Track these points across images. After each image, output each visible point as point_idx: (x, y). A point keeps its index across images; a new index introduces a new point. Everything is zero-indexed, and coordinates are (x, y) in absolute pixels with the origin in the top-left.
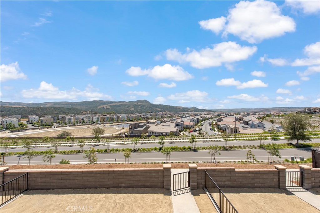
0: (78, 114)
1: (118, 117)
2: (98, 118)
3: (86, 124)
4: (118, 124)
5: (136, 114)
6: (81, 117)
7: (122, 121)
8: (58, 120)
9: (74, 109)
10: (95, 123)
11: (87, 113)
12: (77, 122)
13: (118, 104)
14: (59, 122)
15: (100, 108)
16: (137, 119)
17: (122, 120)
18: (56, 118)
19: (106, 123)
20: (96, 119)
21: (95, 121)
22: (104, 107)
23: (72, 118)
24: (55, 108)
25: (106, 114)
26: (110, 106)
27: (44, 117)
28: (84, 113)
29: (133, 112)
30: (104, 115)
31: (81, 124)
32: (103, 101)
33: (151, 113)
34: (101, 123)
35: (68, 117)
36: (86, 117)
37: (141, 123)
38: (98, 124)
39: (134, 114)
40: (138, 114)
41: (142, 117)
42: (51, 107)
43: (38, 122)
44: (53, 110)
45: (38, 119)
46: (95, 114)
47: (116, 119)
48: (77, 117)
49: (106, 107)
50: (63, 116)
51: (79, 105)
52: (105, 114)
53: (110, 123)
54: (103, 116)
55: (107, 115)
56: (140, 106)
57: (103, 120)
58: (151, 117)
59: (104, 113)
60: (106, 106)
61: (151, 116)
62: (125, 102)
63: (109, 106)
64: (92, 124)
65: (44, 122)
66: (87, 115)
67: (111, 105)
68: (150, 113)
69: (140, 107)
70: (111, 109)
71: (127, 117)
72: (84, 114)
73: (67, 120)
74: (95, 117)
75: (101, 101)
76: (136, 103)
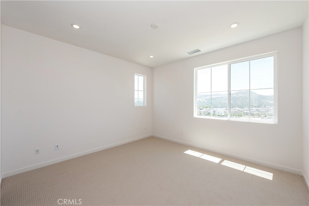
5: (235, 108)
7: (219, 115)
22: (200, 101)
25: (203, 108)
33: (259, 107)
39: (233, 108)
40: (239, 109)
41: (244, 113)
47: (213, 114)
52: (201, 108)
54: (200, 110)
55: (203, 109)
56: (240, 99)
57: (200, 114)
58: (258, 113)
60: (202, 99)
61: (257, 112)
63: (204, 99)
67: (206, 98)
68: (256, 107)
70: (206, 102)
76: (236, 96)
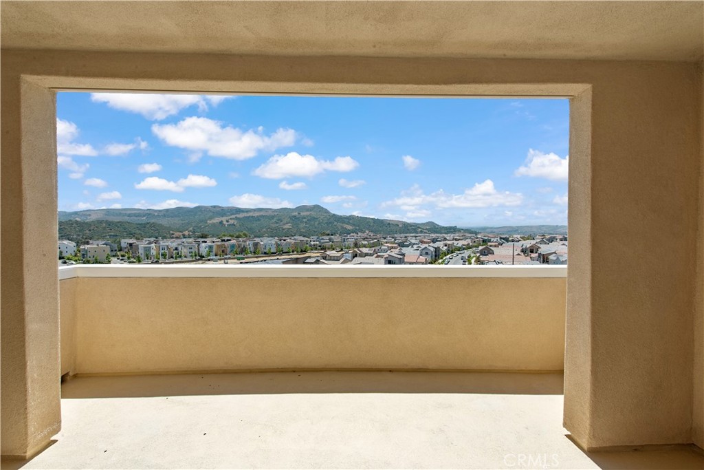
0: (164, 238)
1: (256, 245)
2: (211, 247)
3: (185, 259)
4: (256, 259)
5: (295, 237)
6: (172, 244)
7: (265, 253)
8: (120, 250)
9: (153, 225)
10: (203, 257)
11: (184, 235)
12: (164, 255)
13: (254, 215)
14: (122, 256)
15: (214, 225)
16: (299, 250)
17: (265, 251)
18: (115, 246)
19: (229, 258)
20: (207, 249)
21: (204, 254)
22: (221, 222)
23: (153, 245)
24: (109, 223)
25: (229, 238)
26: (236, 218)
27: (88, 243)
28: (177, 234)
29: (289, 234)
30: (223, 241)
31: (172, 260)
32: (220, 207)
33: (332, 235)
34: (218, 257)
35: (142, 245)
36: (185, 245)
37: (310, 257)
38: (212, 260)
39: (293, 238)
40: (302, 238)
41: (310, 246)
42: (100, 222)
43: (76, 255)
44: (104, 228)
45: (75, 249)
46: (202, 237)
47: (252, 249)
48: (163, 243)
49: (227, 221)
50: (131, 241)
51: (164, 216)
52: (226, 238)
53: (238, 259)
54: (223, 243)
55: (230, 240)
56: (305, 220)
57: (223, 251)
58: (332, 246)
59: (224, 235)
60: (227, 218)
61: (331, 243)
62: (271, 209)
63: (233, 219)
64: (197, 260)
65: (89, 254)
66: (184, 240)
67: (238, 216)
68: (328, 235)
69: (306, 222)
70: (238, 225)
71: (278, 245)
72: (177, 238)
73: (141, 251)
74: (204, 244)
75: (215, 207)
76: (297, 213)
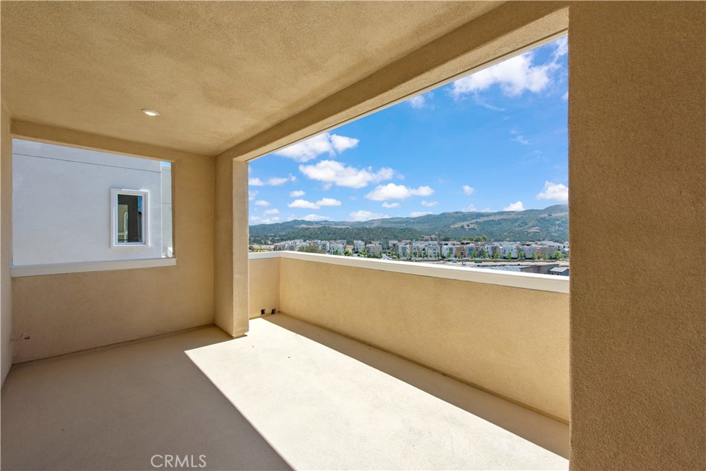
0: (417, 240)
1: (494, 249)
2: (451, 249)
3: (430, 259)
4: (494, 264)
5: (543, 242)
6: (421, 245)
7: (505, 258)
8: (388, 249)
9: (410, 230)
10: (445, 258)
11: (431, 238)
12: (415, 254)
13: (494, 219)
14: (389, 253)
15: (456, 229)
16: (547, 256)
17: (504, 255)
18: (385, 246)
19: (468, 261)
20: (448, 251)
21: (445, 255)
22: (462, 227)
23: (408, 246)
24: (384, 229)
25: (468, 241)
26: (477, 223)
27: (370, 243)
28: (426, 237)
29: (535, 238)
30: (463, 244)
31: (421, 259)
32: (462, 213)
34: (457, 259)
35: (401, 245)
36: (430, 246)
37: (557, 266)
38: (452, 261)
39: (539, 243)
40: (552, 243)
41: (564, 253)
42: (378, 228)
43: (364, 251)
44: (381, 233)
45: (364, 247)
46: (445, 240)
47: (490, 253)
48: (416, 244)
49: (468, 226)
50: (395, 242)
51: (418, 222)
52: (465, 242)
53: (476, 262)
54: (462, 246)
55: (469, 243)
56: (558, 222)
57: (462, 254)
59: (464, 239)
60: (468, 223)
62: (513, 212)
63: (474, 223)
64: (440, 260)
65: (371, 251)
66: (430, 242)
67: (478, 220)
69: (559, 225)
70: (478, 229)
71: (519, 250)
72: (426, 240)
73: (400, 250)
74: (445, 246)
75: (457, 213)
76: (546, 215)
